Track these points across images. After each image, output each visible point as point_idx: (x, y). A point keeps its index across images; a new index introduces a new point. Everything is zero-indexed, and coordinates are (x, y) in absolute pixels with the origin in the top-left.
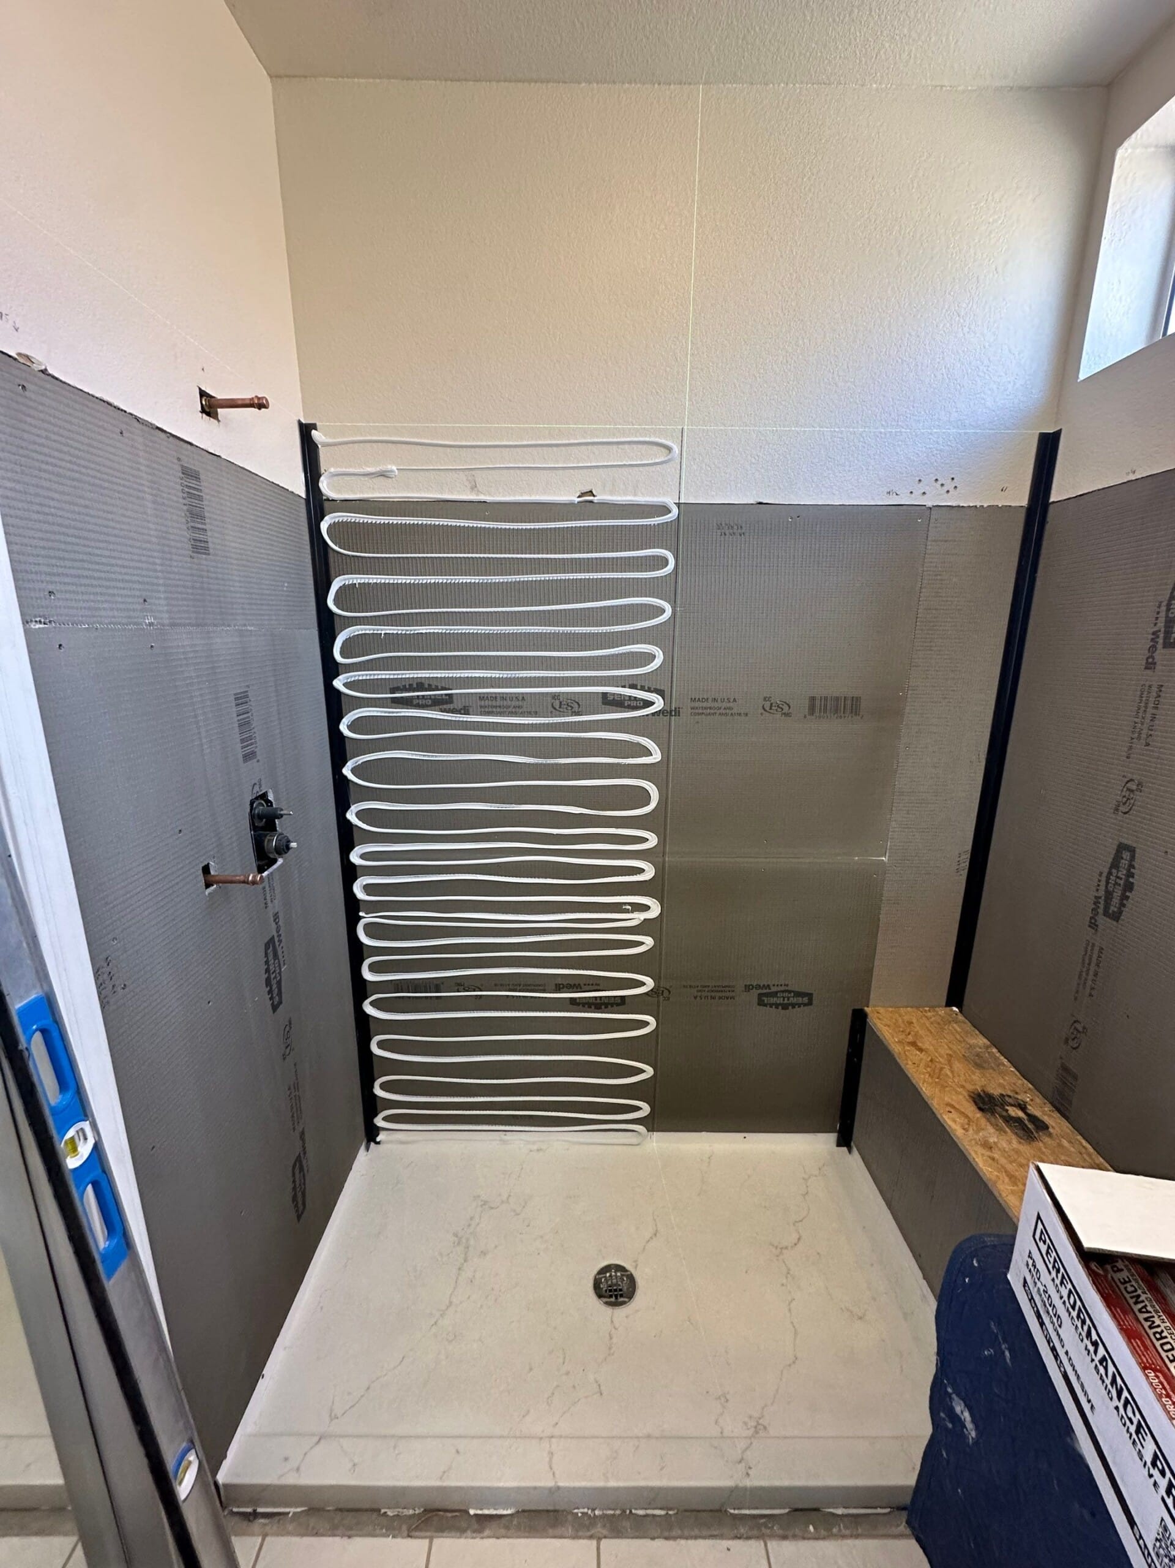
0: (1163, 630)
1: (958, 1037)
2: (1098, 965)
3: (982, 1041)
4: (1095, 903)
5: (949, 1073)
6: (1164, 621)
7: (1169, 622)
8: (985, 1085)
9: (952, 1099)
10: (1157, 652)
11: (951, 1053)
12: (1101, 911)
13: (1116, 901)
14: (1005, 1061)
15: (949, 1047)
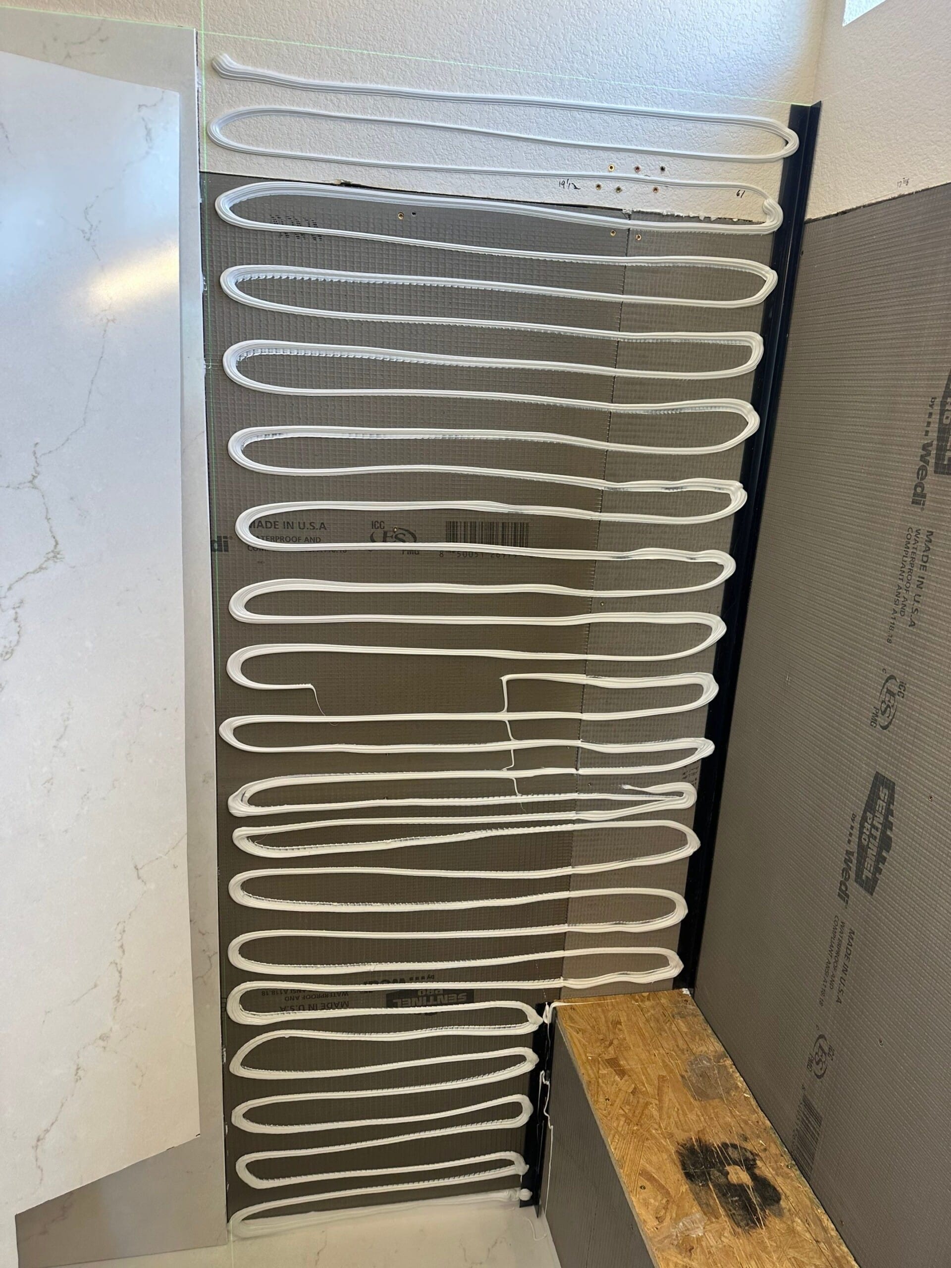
0: (935, 443)
1: (681, 1042)
2: (847, 956)
3: (713, 1046)
4: (846, 861)
5: (655, 1113)
6: (937, 429)
7: (943, 431)
8: (702, 1131)
9: (650, 1162)
10: (929, 477)
11: (664, 1073)
12: (853, 874)
13: (869, 863)
14: (740, 1082)
15: (664, 1061)
